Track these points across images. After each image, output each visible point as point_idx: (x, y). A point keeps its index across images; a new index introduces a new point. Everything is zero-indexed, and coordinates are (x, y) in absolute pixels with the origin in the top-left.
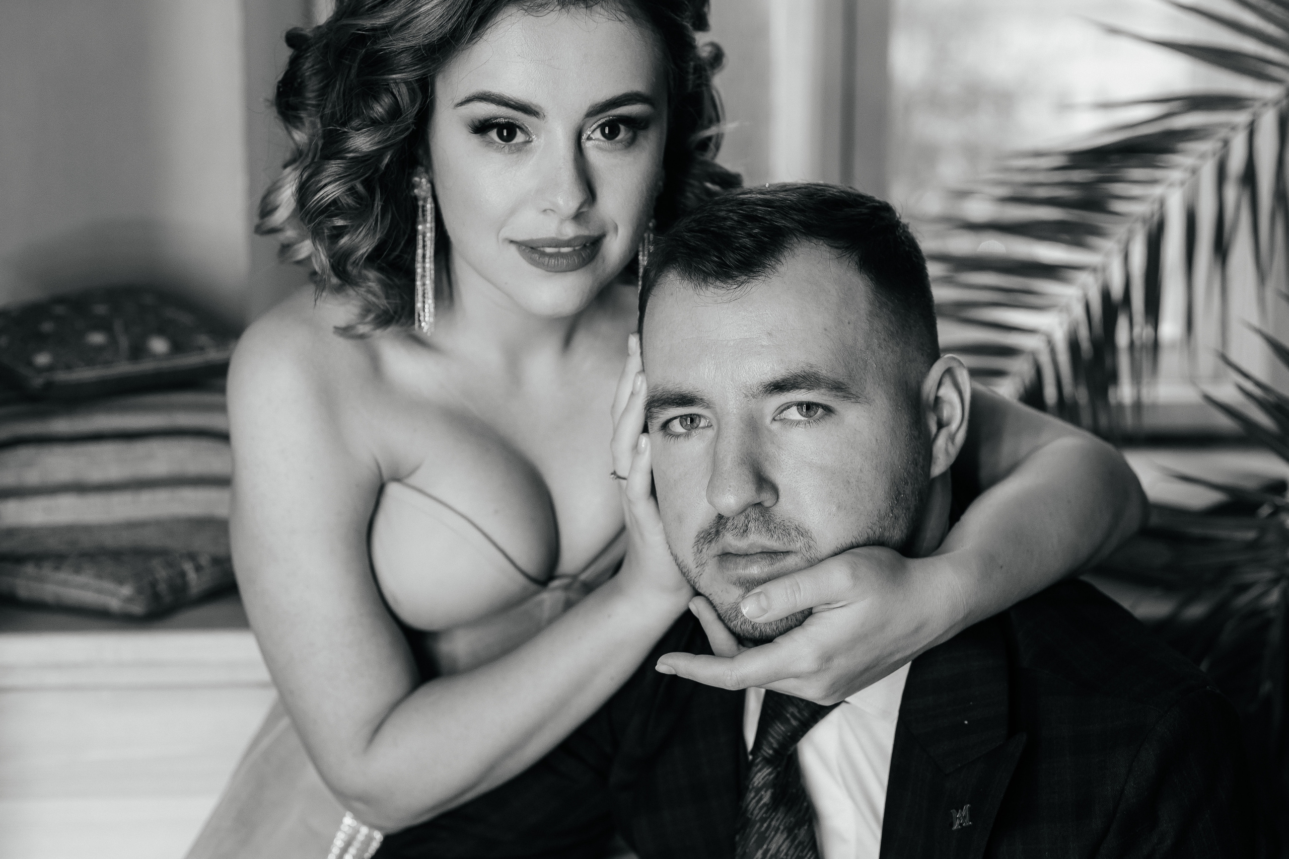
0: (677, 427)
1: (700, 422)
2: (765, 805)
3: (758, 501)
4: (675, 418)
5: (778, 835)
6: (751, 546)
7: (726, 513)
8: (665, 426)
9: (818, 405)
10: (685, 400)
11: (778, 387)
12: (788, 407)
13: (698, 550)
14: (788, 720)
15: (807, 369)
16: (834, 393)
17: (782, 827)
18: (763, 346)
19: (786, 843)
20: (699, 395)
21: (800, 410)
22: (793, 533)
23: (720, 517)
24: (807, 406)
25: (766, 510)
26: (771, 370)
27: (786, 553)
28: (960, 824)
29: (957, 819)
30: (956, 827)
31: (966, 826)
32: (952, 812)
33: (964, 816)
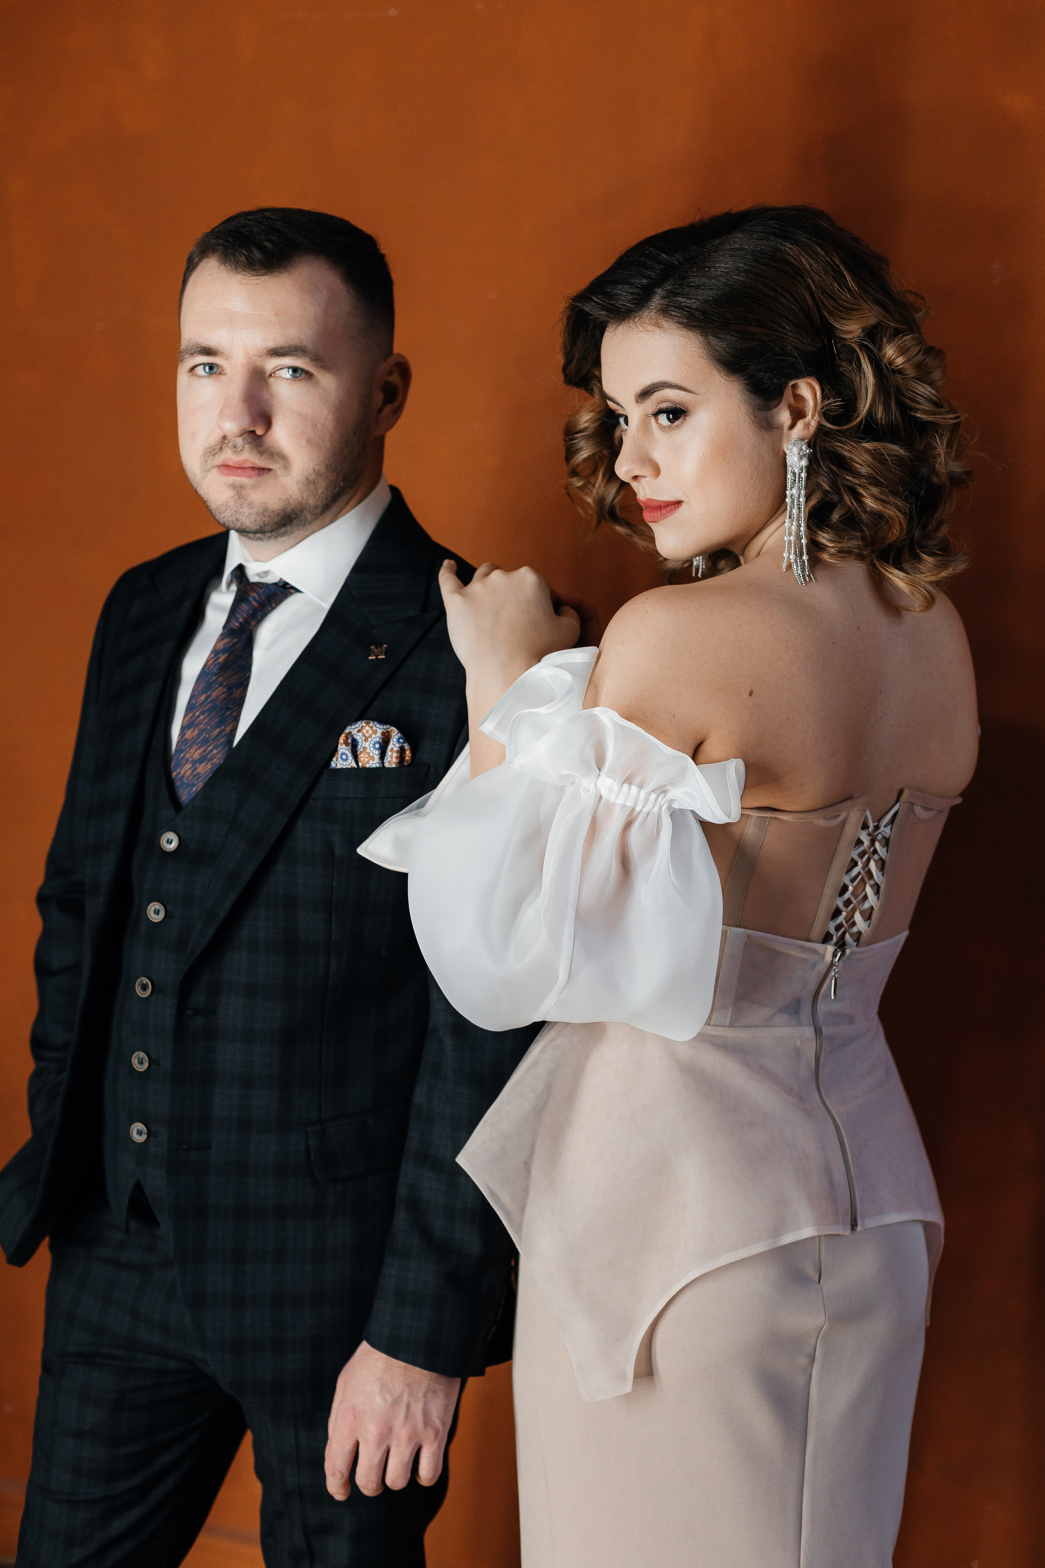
0: (200, 370)
1: (218, 370)
2: (219, 663)
3: (252, 429)
4: (201, 364)
5: (221, 688)
6: (245, 461)
7: (228, 434)
8: (193, 369)
9: (303, 370)
10: (208, 351)
11: (276, 352)
12: (282, 369)
13: (206, 460)
14: (250, 602)
15: (299, 344)
16: (315, 363)
17: (224, 683)
18: (271, 322)
19: (225, 695)
20: (221, 349)
21: (290, 372)
22: (278, 457)
23: (224, 438)
24: (295, 370)
25: (259, 437)
26: (275, 339)
27: (270, 470)
28: (376, 656)
29: (374, 652)
30: (372, 658)
31: (380, 659)
32: (371, 647)
33: (381, 651)
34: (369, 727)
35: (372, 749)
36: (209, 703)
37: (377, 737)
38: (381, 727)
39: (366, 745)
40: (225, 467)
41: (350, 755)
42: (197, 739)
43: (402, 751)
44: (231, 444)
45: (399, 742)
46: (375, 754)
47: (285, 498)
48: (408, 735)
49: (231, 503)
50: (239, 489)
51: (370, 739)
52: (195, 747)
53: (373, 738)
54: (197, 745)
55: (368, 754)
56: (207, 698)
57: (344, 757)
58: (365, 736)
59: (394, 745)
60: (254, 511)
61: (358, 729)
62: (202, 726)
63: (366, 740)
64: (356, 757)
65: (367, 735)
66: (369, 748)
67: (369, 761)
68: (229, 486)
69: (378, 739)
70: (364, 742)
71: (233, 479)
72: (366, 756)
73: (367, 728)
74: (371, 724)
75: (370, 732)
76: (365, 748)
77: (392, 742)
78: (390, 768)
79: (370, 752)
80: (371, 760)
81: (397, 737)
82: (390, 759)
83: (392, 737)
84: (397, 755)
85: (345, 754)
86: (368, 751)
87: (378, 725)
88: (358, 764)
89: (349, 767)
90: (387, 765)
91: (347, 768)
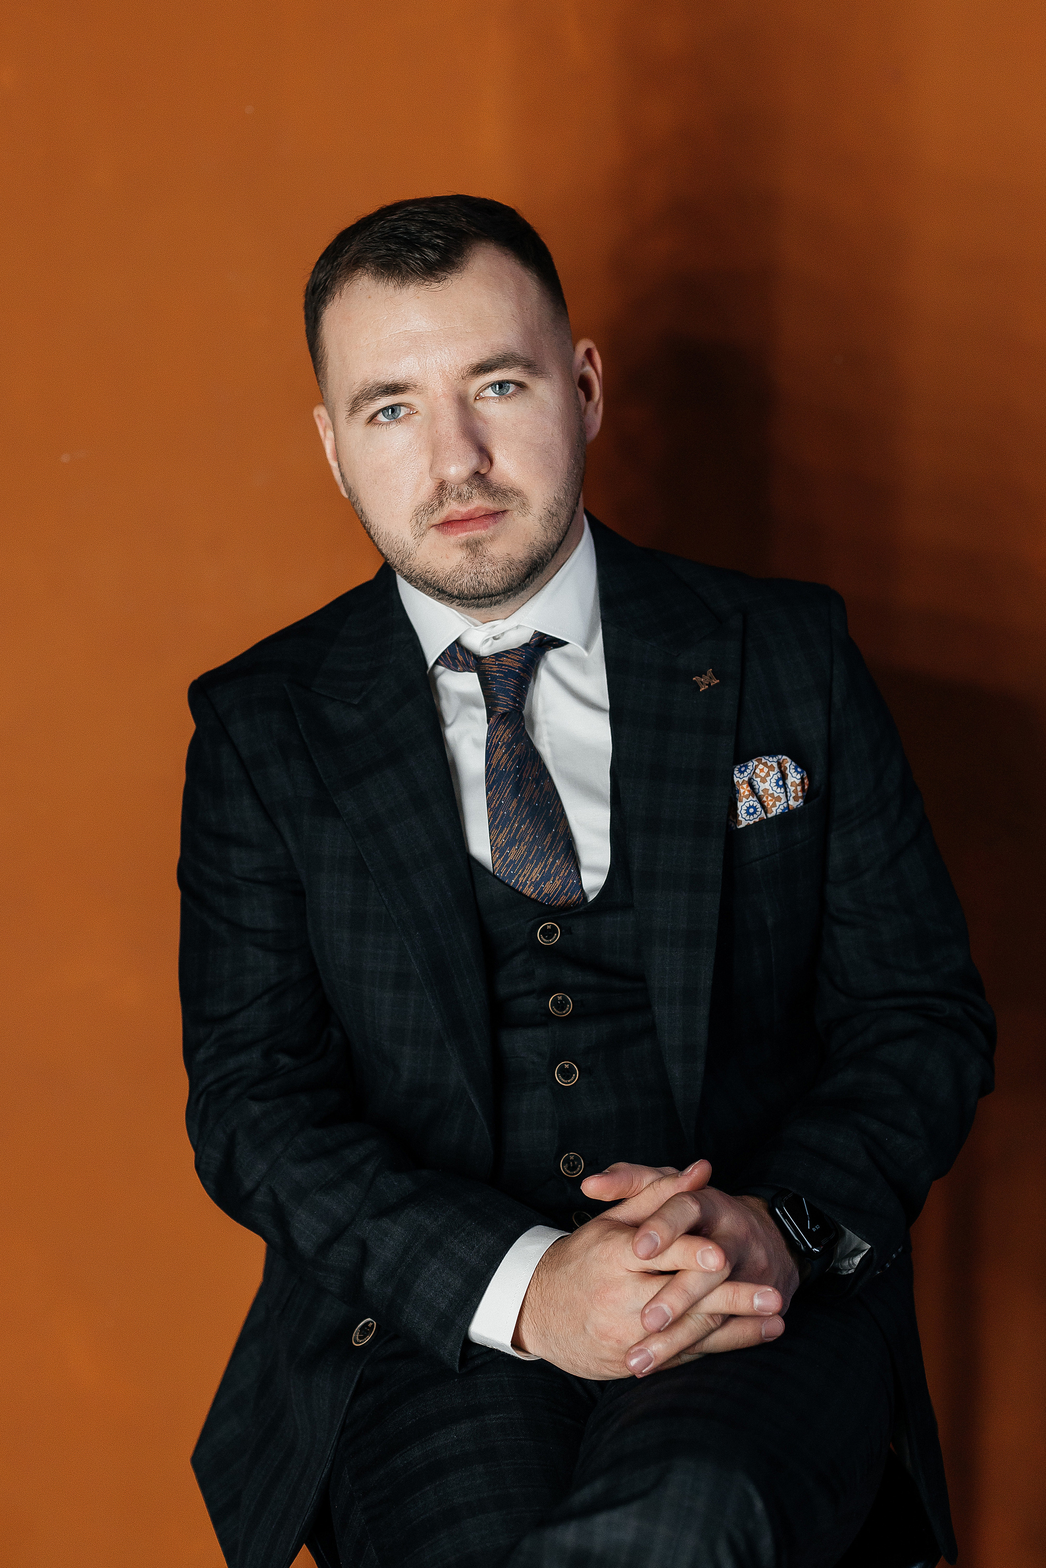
0: (381, 417)
1: (400, 411)
4: (382, 409)
6: (477, 509)
8: (372, 418)
9: (508, 382)
10: (394, 389)
11: (482, 369)
12: (485, 389)
13: (417, 522)
15: (506, 351)
18: (470, 333)
20: (409, 383)
21: (494, 390)
22: (510, 494)
23: (442, 488)
24: (502, 384)
25: (484, 476)
26: (478, 353)
27: (504, 512)
28: (707, 685)
29: (702, 682)
30: (703, 689)
31: (714, 685)
32: (694, 679)
33: (710, 678)
34: (762, 764)
35: (775, 788)
37: (775, 775)
38: (774, 759)
39: (767, 785)
40: (448, 524)
41: (759, 806)
42: (527, 856)
43: (802, 782)
44: (454, 495)
45: (798, 773)
46: (780, 793)
47: (529, 542)
48: (801, 763)
49: (466, 565)
50: (473, 547)
51: (768, 779)
52: (529, 867)
53: (771, 775)
54: (532, 862)
55: (772, 795)
57: (751, 810)
59: (794, 777)
60: (500, 566)
61: (751, 771)
63: (765, 780)
64: (763, 806)
65: (763, 775)
66: (771, 788)
68: (461, 546)
70: (762, 784)
71: (463, 536)
72: (770, 798)
73: (761, 766)
74: (763, 760)
75: (765, 770)
76: (765, 790)
77: (790, 775)
78: (795, 806)
79: (773, 793)
80: (778, 803)
81: (792, 767)
82: (793, 795)
83: (787, 768)
84: (799, 788)
85: (750, 807)
86: (771, 792)
87: (771, 759)
88: (766, 813)
89: (757, 820)
90: (792, 803)
91: (755, 823)
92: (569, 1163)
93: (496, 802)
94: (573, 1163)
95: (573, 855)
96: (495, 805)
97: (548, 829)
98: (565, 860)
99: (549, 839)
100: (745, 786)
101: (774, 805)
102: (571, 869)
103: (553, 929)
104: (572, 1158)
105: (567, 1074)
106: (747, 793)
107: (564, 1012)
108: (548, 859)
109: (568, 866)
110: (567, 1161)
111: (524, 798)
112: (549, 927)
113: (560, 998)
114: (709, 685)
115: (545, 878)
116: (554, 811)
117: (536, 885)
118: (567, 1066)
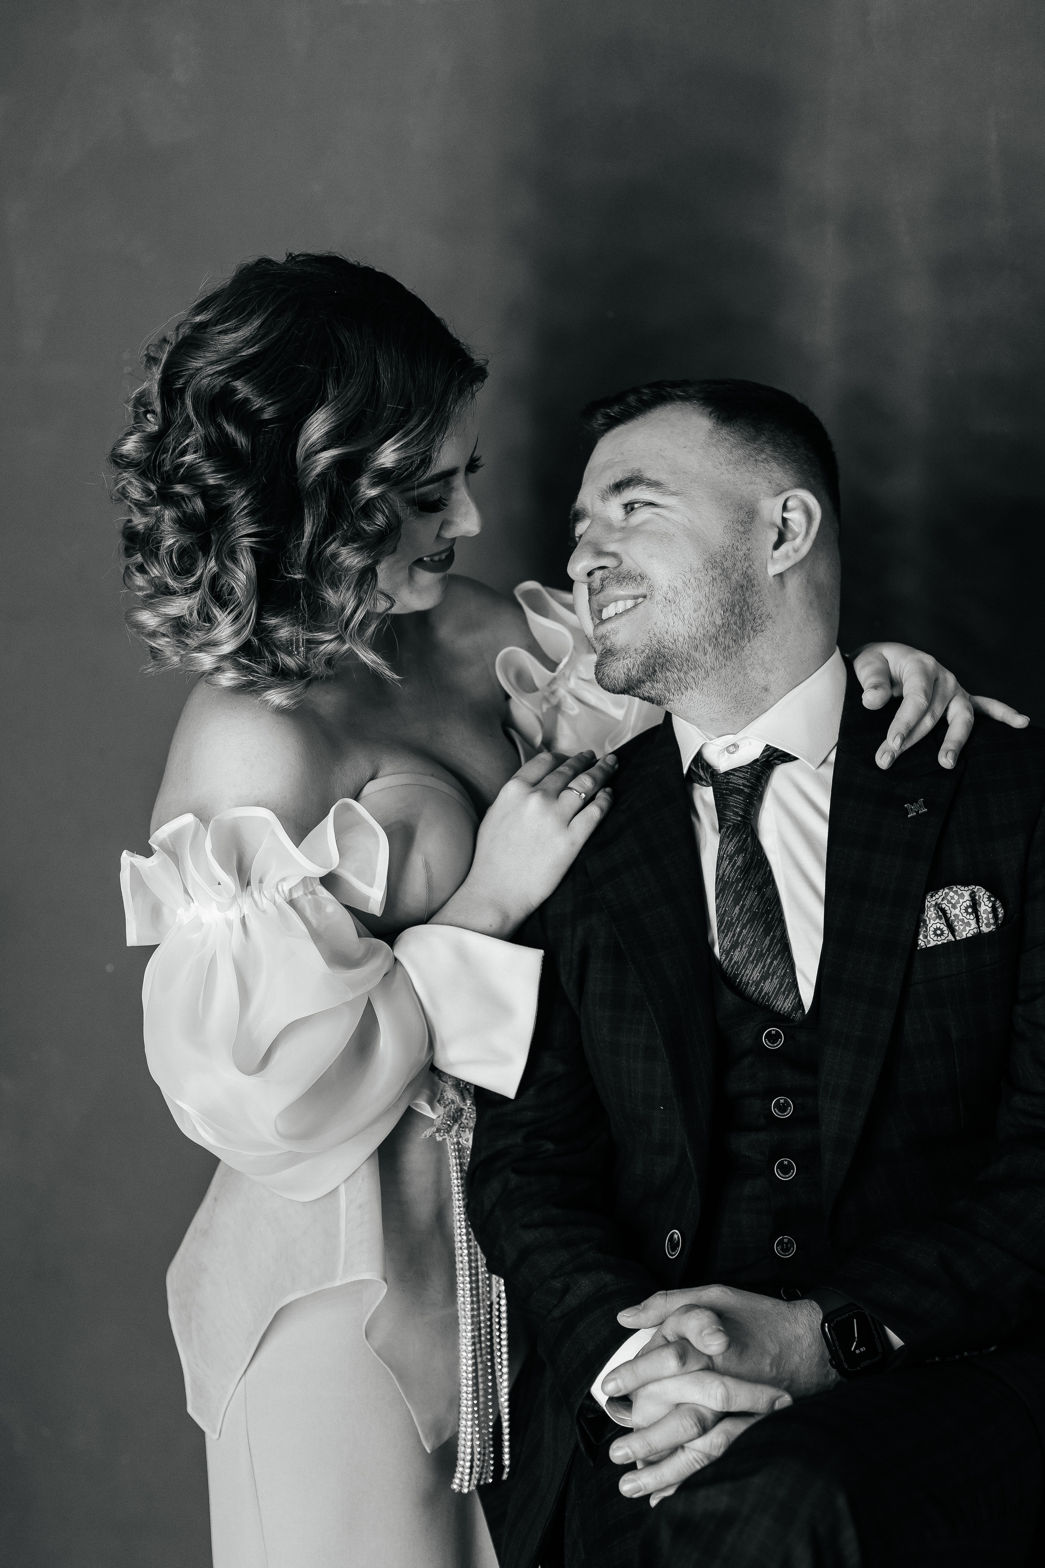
28: (915, 812)
29: (911, 809)
30: (911, 815)
31: (921, 814)
32: (906, 806)
33: (920, 806)
34: (953, 892)
35: (965, 915)
36: (746, 913)
37: (965, 900)
38: (966, 888)
39: (957, 911)
41: (945, 928)
42: (749, 957)
43: (994, 910)
45: (988, 902)
46: (970, 919)
48: (994, 892)
51: (958, 906)
52: (750, 966)
53: (961, 903)
54: (752, 962)
55: (962, 921)
56: (741, 909)
57: (939, 932)
58: (951, 903)
59: (985, 907)
61: (942, 897)
62: (749, 941)
63: (954, 907)
64: (952, 929)
65: (953, 901)
66: (960, 914)
67: (965, 928)
69: (968, 903)
70: (952, 910)
72: (960, 923)
73: (951, 894)
74: (955, 889)
75: (956, 897)
76: (956, 916)
77: (983, 903)
78: (988, 931)
79: (963, 919)
80: (968, 929)
81: (986, 896)
82: (985, 921)
83: (981, 897)
84: (991, 916)
85: (939, 929)
86: (961, 917)
87: (962, 888)
88: (954, 936)
89: (945, 941)
90: (985, 929)
91: (943, 944)
92: (783, 1245)
93: (722, 909)
94: (787, 1245)
95: (789, 958)
96: (721, 912)
97: (766, 933)
98: (782, 961)
99: (767, 942)
100: (932, 909)
101: (964, 930)
102: (787, 969)
103: (778, 1035)
104: (786, 1240)
105: (785, 1169)
106: (934, 915)
107: (785, 1114)
108: (766, 960)
109: (784, 967)
110: (781, 1243)
111: (746, 904)
112: (773, 1032)
113: (782, 1101)
114: (917, 812)
115: (764, 978)
116: (773, 916)
117: (757, 984)
118: (786, 1163)
